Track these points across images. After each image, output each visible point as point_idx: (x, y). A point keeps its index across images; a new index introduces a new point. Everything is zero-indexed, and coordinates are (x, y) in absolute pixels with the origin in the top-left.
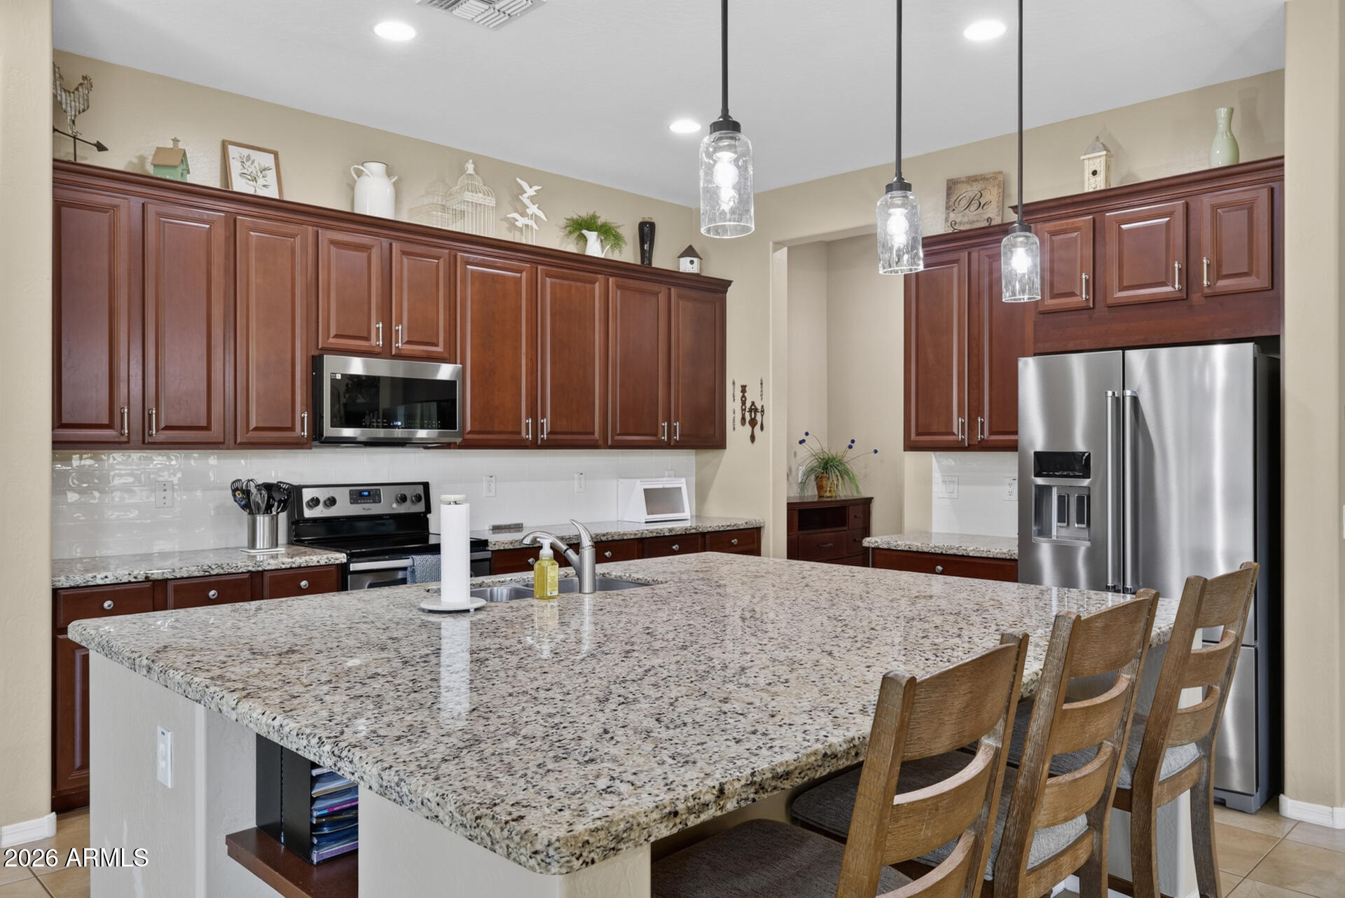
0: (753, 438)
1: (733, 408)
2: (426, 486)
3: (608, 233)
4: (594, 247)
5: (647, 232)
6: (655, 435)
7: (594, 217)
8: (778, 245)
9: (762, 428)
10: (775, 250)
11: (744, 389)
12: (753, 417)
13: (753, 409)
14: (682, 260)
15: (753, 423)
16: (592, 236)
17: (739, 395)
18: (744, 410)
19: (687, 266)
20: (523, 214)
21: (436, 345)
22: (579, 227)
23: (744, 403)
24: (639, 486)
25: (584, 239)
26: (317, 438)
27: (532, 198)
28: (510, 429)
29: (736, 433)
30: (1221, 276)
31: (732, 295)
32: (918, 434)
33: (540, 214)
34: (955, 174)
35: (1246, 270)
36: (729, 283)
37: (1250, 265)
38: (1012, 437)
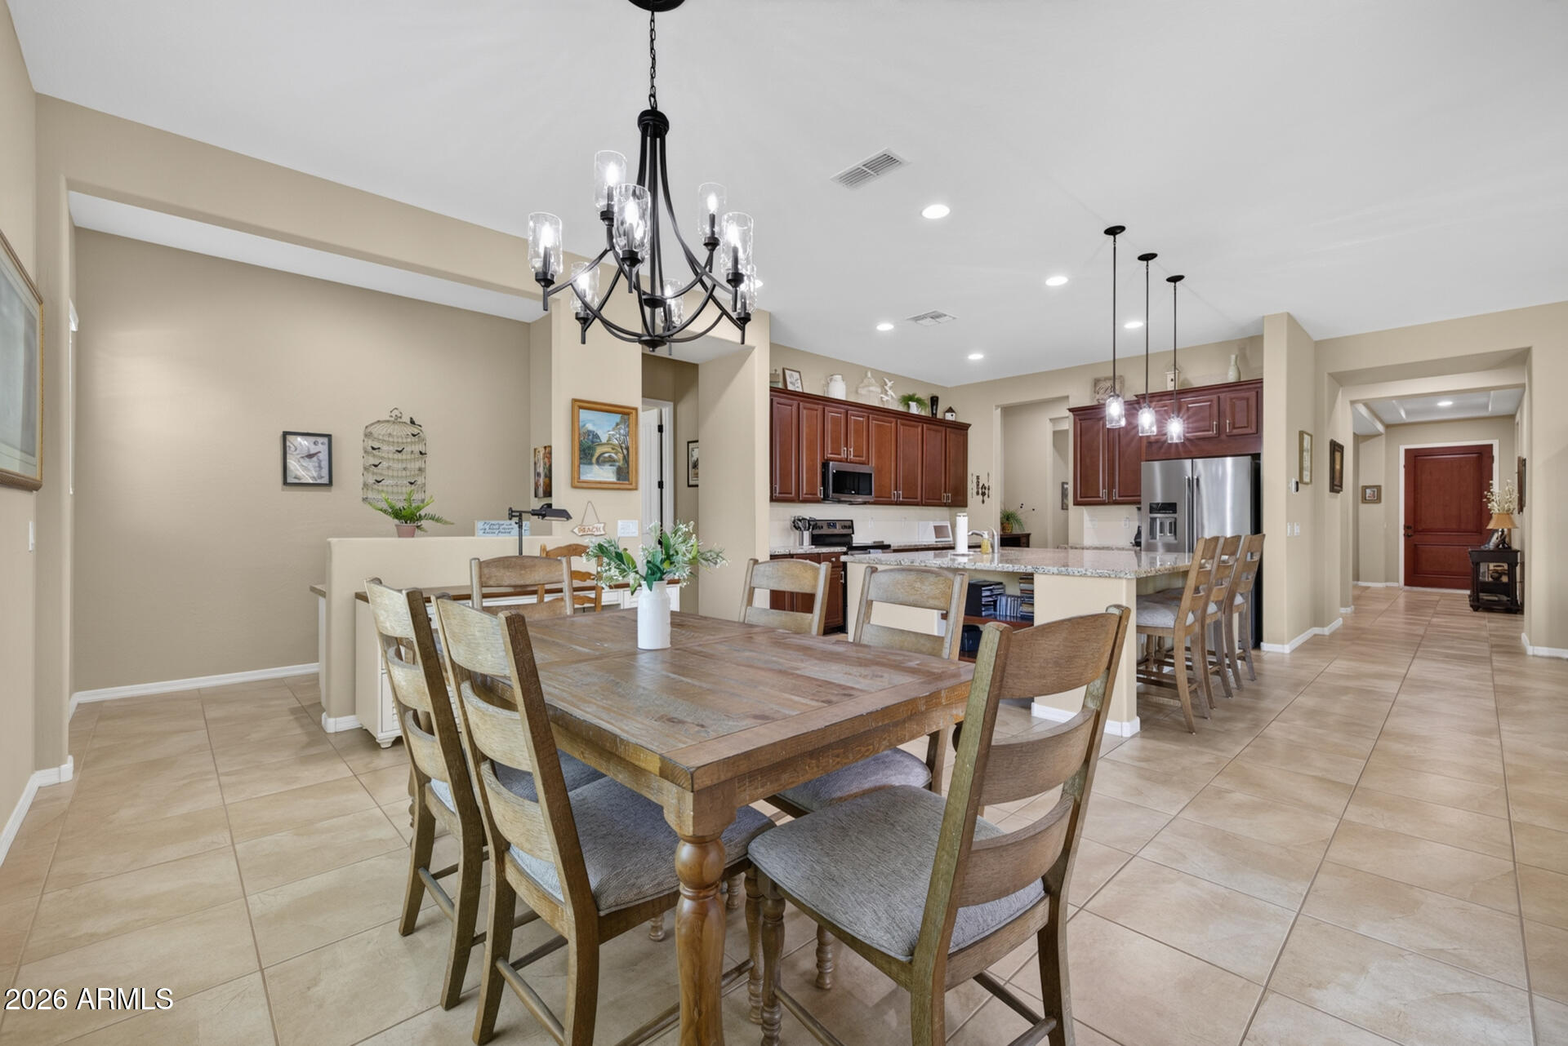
0: (983, 502)
1: (971, 487)
2: (852, 521)
3: (919, 401)
4: (914, 409)
5: (934, 401)
6: (940, 499)
7: (914, 395)
8: (997, 407)
9: (989, 496)
10: (996, 409)
11: (978, 477)
12: (983, 491)
13: (984, 487)
14: (947, 414)
15: (984, 494)
16: (913, 405)
17: (975, 480)
18: (978, 488)
19: (949, 417)
20: (886, 395)
21: (862, 457)
22: (907, 400)
23: (978, 485)
24: (932, 524)
25: (909, 406)
26: (825, 498)
27: (891, 388)
28: (887, 496)
29: (973, 499)
30: (1234, 428)
31: (970, 431)
32: (1081, 497)
33: (893, 394)
34: (1098, 376)
35: (1246, 425)
36: (970, 425)
37: (1248, 423)
38: (1138, 498)
